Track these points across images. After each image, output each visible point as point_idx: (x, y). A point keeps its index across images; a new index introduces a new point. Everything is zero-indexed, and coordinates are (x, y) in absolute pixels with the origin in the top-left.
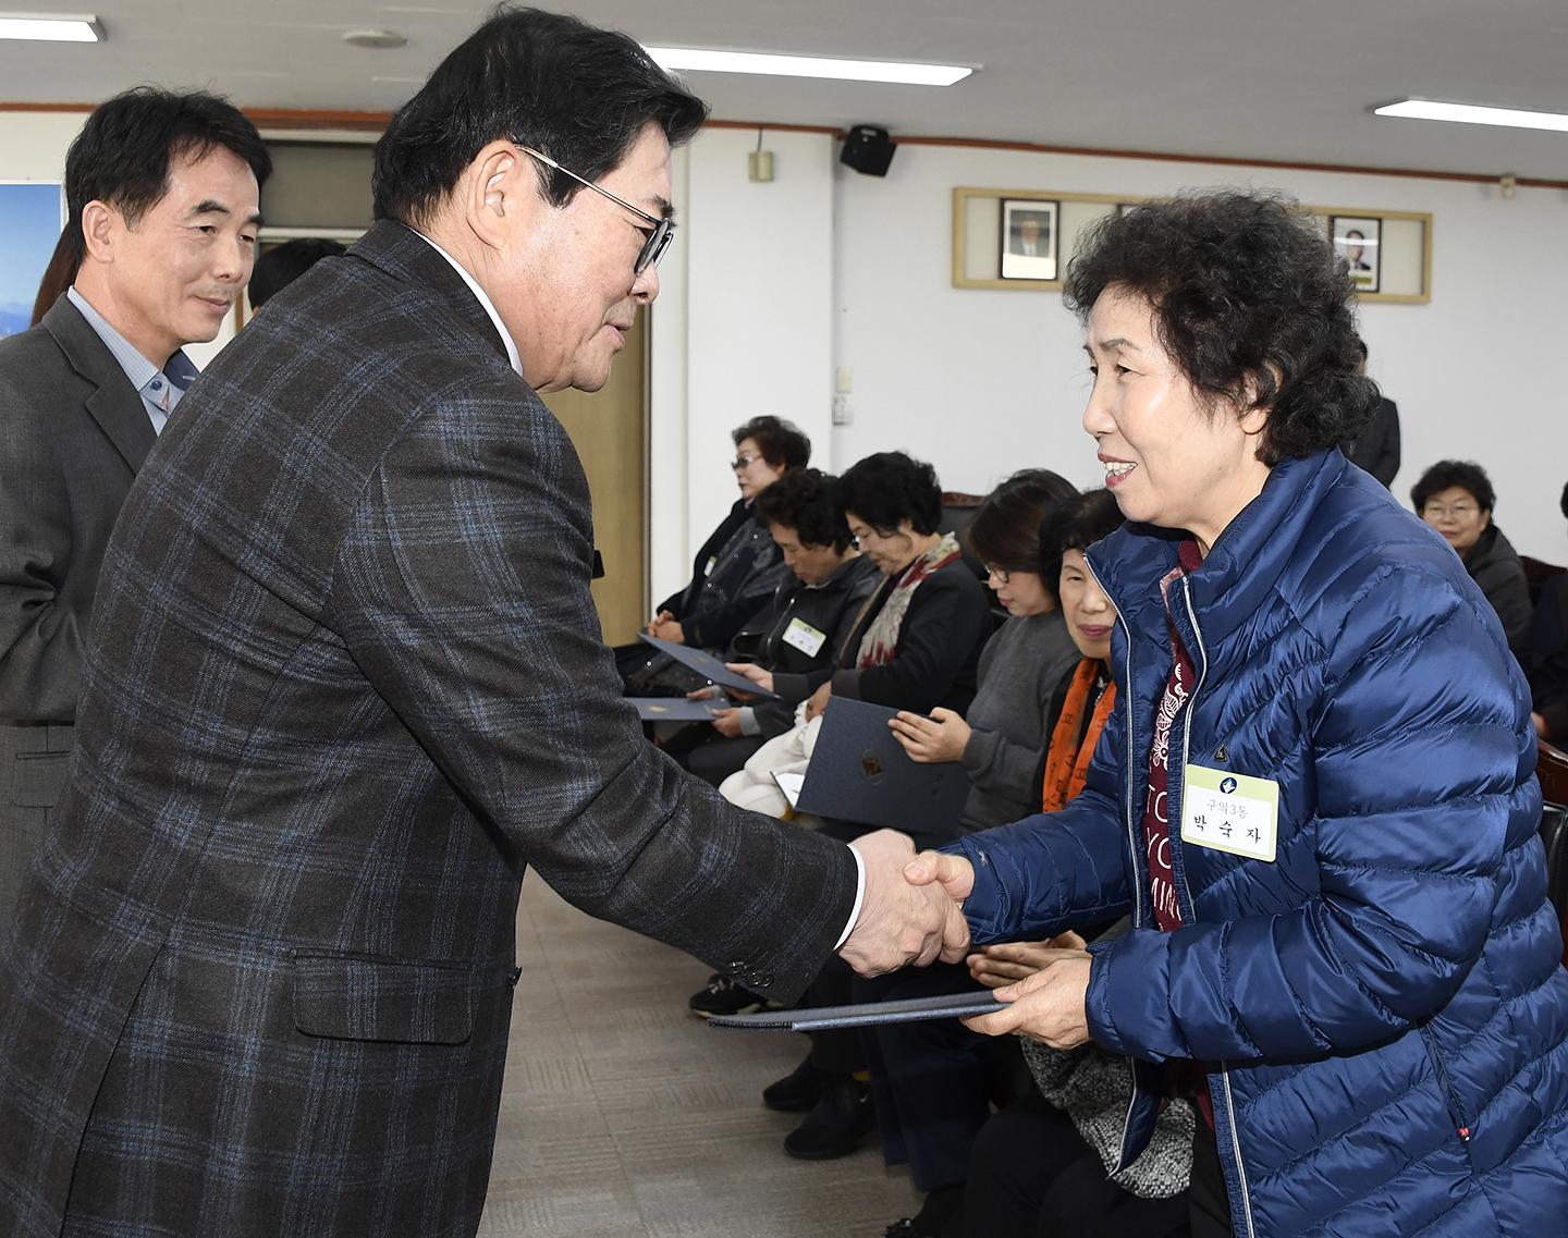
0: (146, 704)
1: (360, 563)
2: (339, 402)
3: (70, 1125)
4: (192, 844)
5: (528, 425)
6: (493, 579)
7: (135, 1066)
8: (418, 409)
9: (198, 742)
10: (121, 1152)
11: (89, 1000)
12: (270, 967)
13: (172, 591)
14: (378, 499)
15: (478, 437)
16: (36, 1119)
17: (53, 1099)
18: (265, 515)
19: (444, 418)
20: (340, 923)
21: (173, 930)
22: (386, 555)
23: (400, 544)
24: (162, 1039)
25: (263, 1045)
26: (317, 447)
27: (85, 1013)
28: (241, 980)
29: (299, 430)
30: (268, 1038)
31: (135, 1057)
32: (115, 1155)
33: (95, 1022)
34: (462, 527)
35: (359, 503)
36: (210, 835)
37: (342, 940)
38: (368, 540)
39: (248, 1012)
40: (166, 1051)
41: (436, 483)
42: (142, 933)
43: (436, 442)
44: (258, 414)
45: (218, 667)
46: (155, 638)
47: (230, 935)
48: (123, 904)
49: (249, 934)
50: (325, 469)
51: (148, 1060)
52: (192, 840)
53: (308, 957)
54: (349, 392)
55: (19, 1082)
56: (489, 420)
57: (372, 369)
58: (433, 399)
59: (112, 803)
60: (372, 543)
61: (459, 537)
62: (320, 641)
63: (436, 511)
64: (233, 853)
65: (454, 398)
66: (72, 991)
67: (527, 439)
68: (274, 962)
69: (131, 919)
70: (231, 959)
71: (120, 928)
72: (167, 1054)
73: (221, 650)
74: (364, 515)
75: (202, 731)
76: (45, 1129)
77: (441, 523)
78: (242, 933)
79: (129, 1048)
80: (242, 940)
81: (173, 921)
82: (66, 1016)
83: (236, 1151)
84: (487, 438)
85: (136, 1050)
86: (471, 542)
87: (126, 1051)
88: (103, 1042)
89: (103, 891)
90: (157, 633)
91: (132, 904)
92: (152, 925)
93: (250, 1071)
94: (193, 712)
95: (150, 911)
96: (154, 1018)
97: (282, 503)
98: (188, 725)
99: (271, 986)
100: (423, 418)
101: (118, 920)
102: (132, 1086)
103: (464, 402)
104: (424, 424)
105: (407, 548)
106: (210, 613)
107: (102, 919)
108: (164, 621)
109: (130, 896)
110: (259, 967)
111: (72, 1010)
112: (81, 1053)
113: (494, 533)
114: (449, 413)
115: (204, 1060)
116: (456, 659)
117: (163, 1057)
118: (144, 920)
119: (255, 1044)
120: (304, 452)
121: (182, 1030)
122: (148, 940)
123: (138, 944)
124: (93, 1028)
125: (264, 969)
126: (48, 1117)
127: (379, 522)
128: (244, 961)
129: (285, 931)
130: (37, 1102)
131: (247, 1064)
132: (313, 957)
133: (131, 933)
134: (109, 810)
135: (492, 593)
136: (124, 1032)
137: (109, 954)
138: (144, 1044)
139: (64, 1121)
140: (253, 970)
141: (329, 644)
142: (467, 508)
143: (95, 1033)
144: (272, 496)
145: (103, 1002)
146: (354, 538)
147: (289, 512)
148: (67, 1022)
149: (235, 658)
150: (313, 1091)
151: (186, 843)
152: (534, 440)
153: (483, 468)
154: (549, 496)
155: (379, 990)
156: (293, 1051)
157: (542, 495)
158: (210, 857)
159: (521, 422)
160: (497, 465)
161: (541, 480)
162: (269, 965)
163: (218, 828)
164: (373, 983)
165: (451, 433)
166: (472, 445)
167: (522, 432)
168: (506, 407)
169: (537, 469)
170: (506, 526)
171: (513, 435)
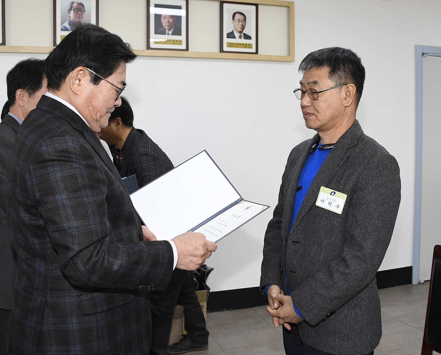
2: (25, 150)
3: (33, 350)
7: (46, 332)
11: (32, 317)
15: (53, 149)
16: (25, 350)
17: (28, 344)
19: (43, 146)
21: (47, 296)
22: (33, 186)
23: (35, 182)
24: (51, 324)
25: (77, 320)
26: (21, 163)
27: (32, 321)
28: (67, 305)
29: (18, 161)
30: (78, 317)
31: (46, 330)
33: (34, 323)
36: (48, 270)
39: (71, 313)
40: (53, 327)
41: (43, 164)
42: (40, 298)
43: (42, 153)
47: (62, 294)
48: (34, 292)
50: (23, 168)
51: (49, 330)
53: (83, 295)
54: (26, 147)
57: (31, 139)
58: (41, 142)
60: (30, 184)
61: (50, 177)
63: (44, 171)
64: (55, 273)
65: (45, 140)
66: (28, 316)
67: (67, 147)
68: (75, 298)
69: (37, 295)
70: (64, 300)
71: (35, 298)
74: (28, 176)
77: (45, 174)
78: (65, 293)
79: (44, 328)
80: (65, 295)
81: (47, 294)
82: (27, 323)
83: (78, 347)
84: (55, 149)
88: (37, 327)
89: (29, 289)
91: (36, 291)
92: (42, 296)
93: (76, 327)
95: (41, 292)
96: (48, 319)
99: (75, 305)
100: (39, 147)
101: (34, 296)
102: (47, 337)
104: (39, 149)
105: (37, 183)
107: (31, 297)
109: (35, 289)
110: (71, 301)
111: (28, 321)
112: (32, 331)
113: (59, 174)
114: (45, 144)
115: (63, 327)
118: (40, 295)
120: (19, 166)
123: (40, 301)
125: (73, 301)
126: (28, 349)
127: (31, 178)
128: (67, 300)
130: (25, 345)
131: (74, 325)
132: (85, 294)
133: (38, 299)
136: (41, 324)
137: (34, 305)
138: (47, 326)
139: (31, 349)
140: (70, 302)
142: (52, 169)
143: (35, 325)
145: (35, 318)
148: (28, 324)
150: (94, 327)
151: (44, 273)
152: (69, 146)
153: (55, 158)
154: (76, 162)
155: (104, 297)
156: (86, 319)
157: (73, 162)
158: (50, 275)
159: (65, 142)
160: (59, 156)
161: (74, 157)
162: (74, 299)
163: (49, 267)
164: (102, 296)
165: (46, 150)
166: (52, 152)
167: (65, 145)
168: (59, 139)
169: (72, 154)
170: (61, 172)
171: (63, 146)
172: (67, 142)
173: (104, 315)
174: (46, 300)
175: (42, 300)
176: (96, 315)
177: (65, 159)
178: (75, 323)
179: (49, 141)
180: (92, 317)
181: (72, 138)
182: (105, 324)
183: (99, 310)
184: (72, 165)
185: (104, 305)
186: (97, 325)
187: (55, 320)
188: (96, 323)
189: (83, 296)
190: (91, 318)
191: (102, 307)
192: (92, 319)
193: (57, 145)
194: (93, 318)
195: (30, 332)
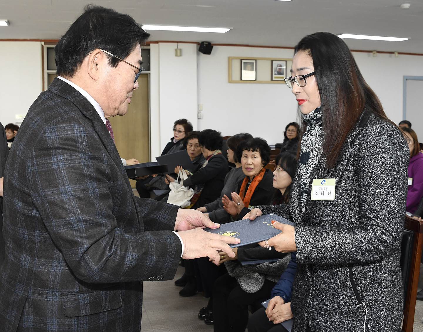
0: (12, 228)
1: (29, 178)
2: (28, 133)
4: (30, 267)
6: (60, 179)
7: (25, 329)
8: (42, 131)
9: (24, 238)
11: (12, 312)
12: (57, 299)
13: (7, 196)
14: (32, 158)
15: (58, 136)
18: (15, 169)
19: (48, 132)
20: (75, 284)
21: (29, 291)
22: (34, 174)
23: (37, 171)
24: (31, 321)
25: (57, 321)
26: (22, 147)
27: (11, 315)
28: (49, 304)
29: (20, 144)
30: (59, 319)
31: (25, 327)
34: (53, 163)
35: (28, 160)
36: (34, 264)
37: (76, 289)
38: (30, 170)
39: (52, 312)
41: (47, 152)
42: (22, 293)
43: (46, 140)
45: (20, 216)
47: (44, 292)
48: (17, 285)
49: (49, 291)
50: (23, 152)
51: (28, 327)
52: (30, 266)
53: (67, 295)
56: (60, 131)
57: (36, 122)
58: (46, 127)
59: (12, 257)
61: (52, 167)
63: (47, 160)
64: (41, 268)
65: (50, 126)
66: (8, 310)
67: (73, 135)
68: (58, 298)
69: (19, 289)
70: (46, 298)
71: (17, 291)
72: (33, 326)
74: (29, 163)
75: (23, 234)
77: (48, 163)
78: (47, 291)
79: (23, 324)
80: (48, 293)
81: (29, 289)
82: (7, 316)
84: (60, 136)
85: (25, 324)
86: (55, 168)
88: (16, 322)
89: (12, 282)
91: (19, 285)
92: (24, 290)
93: (55, 328)
94: (19, 229)
95: (23, 286)
96: (28, 316)
98: (20, 233)
99: (58, 304)
101: (16, 289)
104: (43, 135)
107: (13, 289)
108: (8, 205)
109: (18, 283)
110: (54, 300)
111: (8, 314)
112: (11, 326)
113: (62, 165)
115: (42, 327)
117: (32, 326)
118: (22, 289)
119: (55, 321)
123: (21, 296)
124: (13, 319)
127: (33, 165)
128: (49, 298)
129: (59, 289)
131: (54, 326)
132: (69, 295)
133: (20, 292)
134: (11, 259)
136: (21, 320)
137: (15, 299)
138: (27, 323)
140: (52, 301)
142: (55, 158)
143: (14, 321)
144: (16, 163)
145: (15, 312)
146: (27, 170)
147: (18, 166)
148: (7, 318)
150: (74, 331)
151: (29, 267)
152: (76, 135)
153: (59, 146)
154: (81, 152)
155: (90, 301)
156: (67, 321)
157: (79, 152)
158: (35, 270)
159: (71, 130)
160: (64, 144)
161: (81, 146)
162: (56, 299)
163: (36, 261)
164: (88, 299)
165: (50, 136)
166: (57, 139)
167: (71, 133)
168: (65, 126)
169: (78, 143)
170: (66, 162)
171: (68, 134)
172: (73, 130)
173: (87, 320)
174: (28, 296)
175: (24, 295)
176: (78, 319)
177: (70, 148)
178: (55, 324)
179: (54, 128)
180: (74, 320)
181: (79, 126)
182: (87, 329)
183: (83, 313)
184: (77, 155)
185: (88, 309)
186: (78, 329)
187: (35, 318)
188: (78, 327)
189: (66, 297)
190: (72, 321)
191: (85, 310)
192: (74, 322)
193: (62, 133)
195: (9, 327)
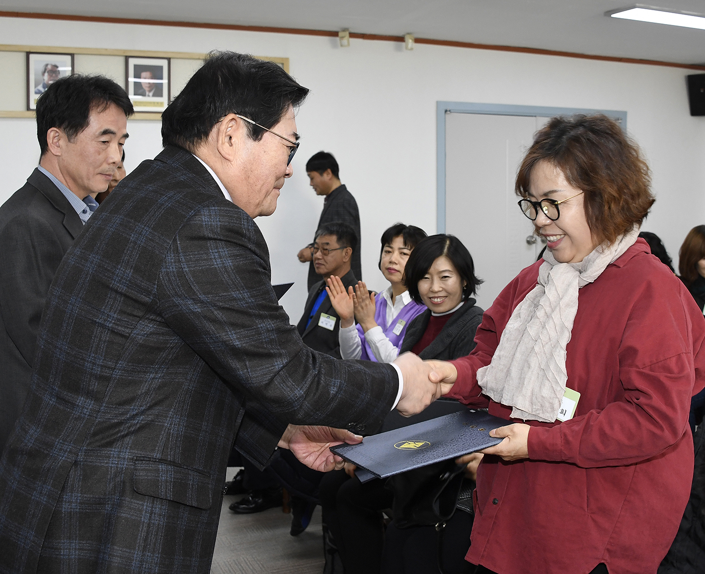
0: (68, 353)
1: (169, 279)
2: (155, 212)
3: (36, 543)
4: (91, 416)
5: (240, 219)
6: (230, 282)
7: (65, 516)
8: (192, 212)
9: (92, 369)
10: (61, 555)
11: (42, 487)
12: (124, 465)
13: (79, 301)
14: (176, 251)
15: (219, 223)
16: (19, 543)
17: (28, 533)
18: (123, 262)
19: (204, 215)
20: (156, 446)
21: (79, 454)
22: (181, 274)
23: (187, 270)
24: (77, 502)
26: (147, 231)
27: (41, 493)
28: (111, 472)
29: (138, 225)
31: (65, 511)
32: (58, 557)
33: (46, 497)
34: (214, 261)
35: (167, 253)
36: (99, 412)
37: (157, 453)
38: (173, 269)
39: (115, 486)
40: (79, 507)
41: (201, 242)
42: (66, 455)
43: (202, 226)
44: (117, 221)
45: (101, 335)
46: (72, 323)
47: (106, 452)
48: (57, 443)
49: (114, 451)
50: (150, 239)
51: (71, 512)
52: (91, 414)
54: (160, 207)
55: (11, 526)
56: (224, 216)
57: (170, 198)
58: (199, 208)
59: (53, 399)
60: (174, 269)
61: (213, 265)
62: (148, 319)
63: (202, 254)
65: (208, 207)
67: (240, 225)
68: (126, 463)
69: (61, 449)
70: (107, 463)
71: (56, 454)
72: (79, 509)
73: (103, 326)
74: (170, 258)
75: (94, 364)
76: (24, 547)
77: (204, 260)
78: (111, 451)
79: (62, 507)
80: (111, 454)
81: (80, 449)
82: (32, 495)
84: (223, 224)
85: (65, 508)
86: (218, 267)
87: (60, 509)
88: (49, 505)
90: (72, 321)
91: (61, 443)
92: (70, 452)
94: (90, 356)
95: (69, 445)
96: (72, 493)
97: (130, 256)
98: (88, 361)
99: (124, 473)
100: (195, 215)
101: (54, 450)
102: (64, 524)
103: (213, 208)
104: (195, 218)
105: (190, 271)
106: (97, 310)
107: (47, 450)
108: (76, 315)
109: (61, 440)
111: (35, 492)
112: (40, 511)
113: (229, 262)
114: (207, 213)
116: (218, 314)
117: (77, 510)
118: (66, 450)
120: (140, 234)
121: (86, 497)
122: (68, 458)
123: (64, 460)
124: (45, 499)
125: (121, 466)
126: (25, 541)
127: (177, 260)
128: (112, 463)
130: (20, 534)
132: (144, 460)
133: (61, 456)
134: (52, 403)
135: (231, 288)
136: (60, 500)
137: (51, 465)
138: (69, 505)
139: (33, 542)
140: (116, 467)
141: (152, 320)
142: (216, 253)
143: (46, 501)
144: (126, 254)
145: (49, 487)
146: (166, 268)
147: (134, 260)
148: (33, 497)
149: (109, 330)
150: (144, 522)
152: (243, 226)
156: (135, 503)
158: (99, 421)
159: (237, 218)
160: (226, 236)
163: (102, 408)
164: (171, 475)
165: (207, 221)
166: (217, 227)
167: (237, 222)
168: (231, 211)
169: (245, 238)
170: (233, 259)
171: (234, 223)
174: (76, 461)
175: (68, 460)
180: (146, 503)
185: (170, 490)
187: (85, 495)
189: (140, 462)
190: (143, 505)
192: (145, 507)
193: (226, 219)
194: (147, 506)
195: (34, 513)
